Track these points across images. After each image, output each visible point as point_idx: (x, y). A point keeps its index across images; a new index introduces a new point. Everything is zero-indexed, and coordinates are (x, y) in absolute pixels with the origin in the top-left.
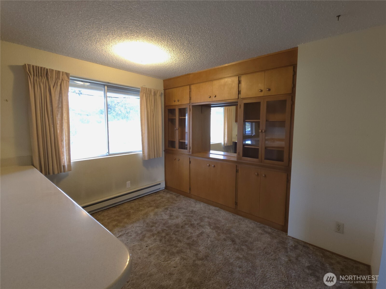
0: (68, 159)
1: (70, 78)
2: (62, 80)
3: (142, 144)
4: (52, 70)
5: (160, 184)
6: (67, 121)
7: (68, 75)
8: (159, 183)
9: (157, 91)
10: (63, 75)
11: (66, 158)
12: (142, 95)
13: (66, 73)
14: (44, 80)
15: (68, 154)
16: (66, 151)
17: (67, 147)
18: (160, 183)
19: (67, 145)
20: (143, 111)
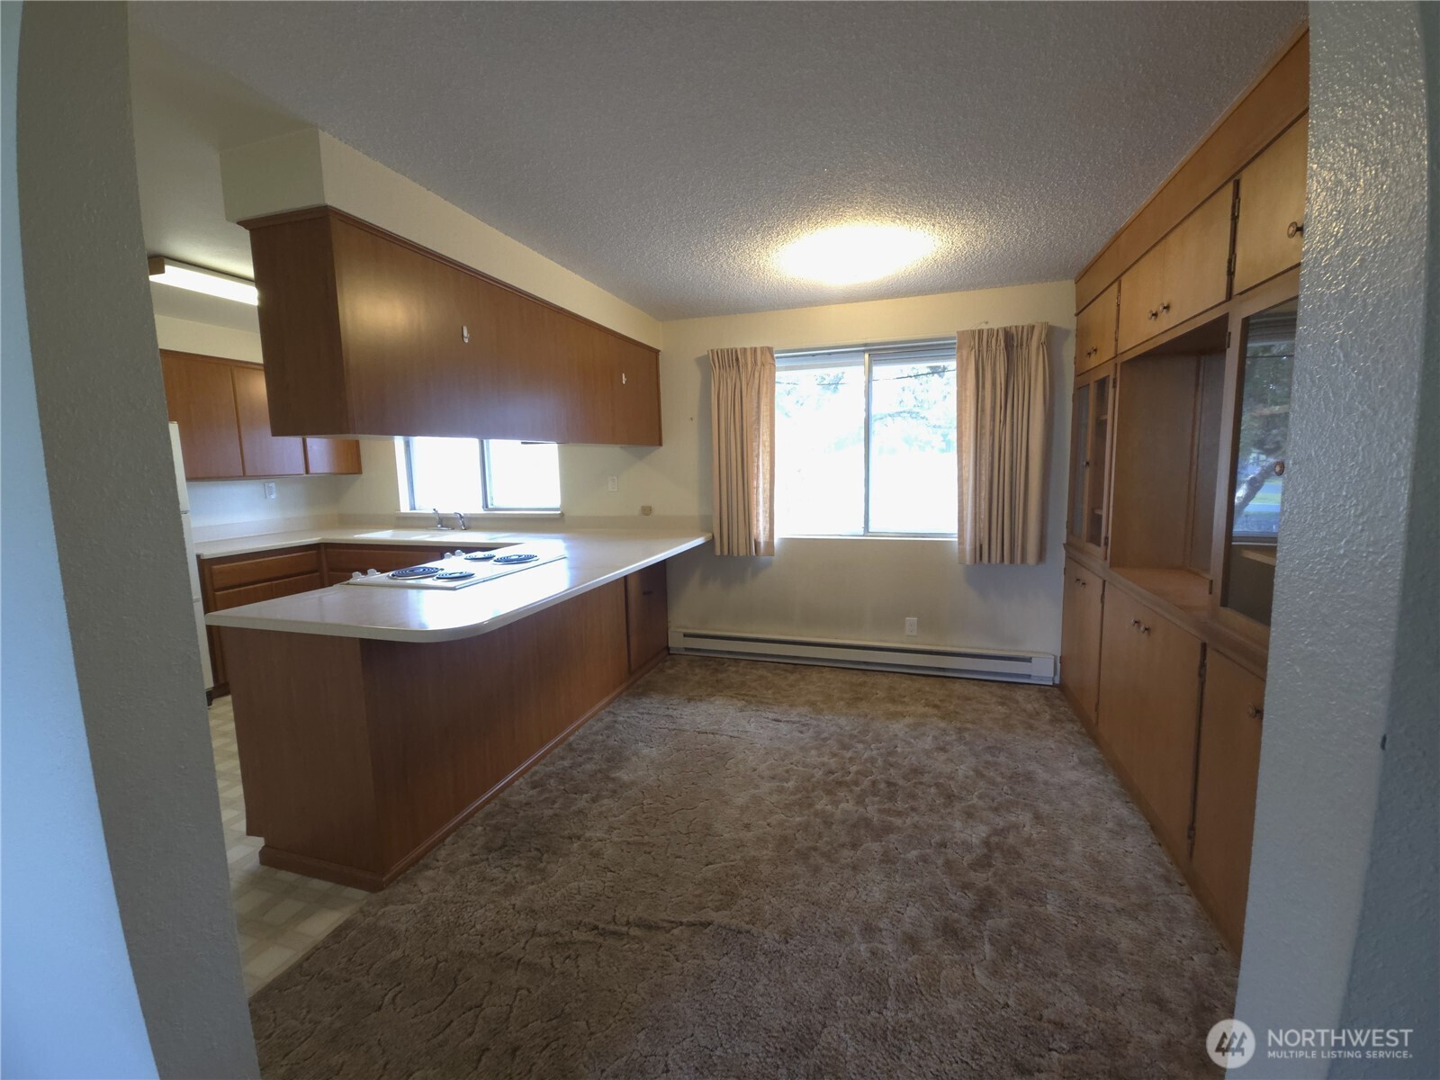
0: (768, 529)
1: (775, 355)
2: (763, 364)
3: (959, 513)
4: (745, 349)
5: (1029, 660)
6: (769, 449)
7: (770, 350)
8: (1028, 655)
9: (1025, 330)
10: (762, 353)
11: (765, 529)
12: (965, 358)
13: (768, 348)
14: (734, 372)
15: (768, 519)
16: (765, 512)
17: (767, 505)
18: (1031, 658)
19: (768, 501)
20: (968, 409)
